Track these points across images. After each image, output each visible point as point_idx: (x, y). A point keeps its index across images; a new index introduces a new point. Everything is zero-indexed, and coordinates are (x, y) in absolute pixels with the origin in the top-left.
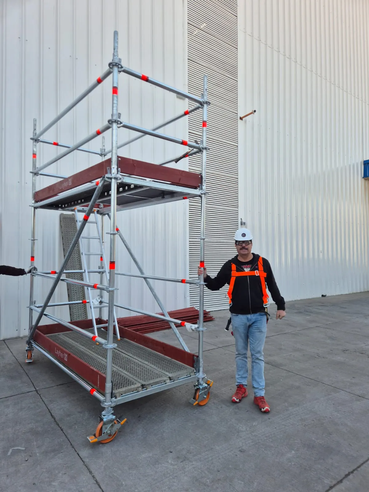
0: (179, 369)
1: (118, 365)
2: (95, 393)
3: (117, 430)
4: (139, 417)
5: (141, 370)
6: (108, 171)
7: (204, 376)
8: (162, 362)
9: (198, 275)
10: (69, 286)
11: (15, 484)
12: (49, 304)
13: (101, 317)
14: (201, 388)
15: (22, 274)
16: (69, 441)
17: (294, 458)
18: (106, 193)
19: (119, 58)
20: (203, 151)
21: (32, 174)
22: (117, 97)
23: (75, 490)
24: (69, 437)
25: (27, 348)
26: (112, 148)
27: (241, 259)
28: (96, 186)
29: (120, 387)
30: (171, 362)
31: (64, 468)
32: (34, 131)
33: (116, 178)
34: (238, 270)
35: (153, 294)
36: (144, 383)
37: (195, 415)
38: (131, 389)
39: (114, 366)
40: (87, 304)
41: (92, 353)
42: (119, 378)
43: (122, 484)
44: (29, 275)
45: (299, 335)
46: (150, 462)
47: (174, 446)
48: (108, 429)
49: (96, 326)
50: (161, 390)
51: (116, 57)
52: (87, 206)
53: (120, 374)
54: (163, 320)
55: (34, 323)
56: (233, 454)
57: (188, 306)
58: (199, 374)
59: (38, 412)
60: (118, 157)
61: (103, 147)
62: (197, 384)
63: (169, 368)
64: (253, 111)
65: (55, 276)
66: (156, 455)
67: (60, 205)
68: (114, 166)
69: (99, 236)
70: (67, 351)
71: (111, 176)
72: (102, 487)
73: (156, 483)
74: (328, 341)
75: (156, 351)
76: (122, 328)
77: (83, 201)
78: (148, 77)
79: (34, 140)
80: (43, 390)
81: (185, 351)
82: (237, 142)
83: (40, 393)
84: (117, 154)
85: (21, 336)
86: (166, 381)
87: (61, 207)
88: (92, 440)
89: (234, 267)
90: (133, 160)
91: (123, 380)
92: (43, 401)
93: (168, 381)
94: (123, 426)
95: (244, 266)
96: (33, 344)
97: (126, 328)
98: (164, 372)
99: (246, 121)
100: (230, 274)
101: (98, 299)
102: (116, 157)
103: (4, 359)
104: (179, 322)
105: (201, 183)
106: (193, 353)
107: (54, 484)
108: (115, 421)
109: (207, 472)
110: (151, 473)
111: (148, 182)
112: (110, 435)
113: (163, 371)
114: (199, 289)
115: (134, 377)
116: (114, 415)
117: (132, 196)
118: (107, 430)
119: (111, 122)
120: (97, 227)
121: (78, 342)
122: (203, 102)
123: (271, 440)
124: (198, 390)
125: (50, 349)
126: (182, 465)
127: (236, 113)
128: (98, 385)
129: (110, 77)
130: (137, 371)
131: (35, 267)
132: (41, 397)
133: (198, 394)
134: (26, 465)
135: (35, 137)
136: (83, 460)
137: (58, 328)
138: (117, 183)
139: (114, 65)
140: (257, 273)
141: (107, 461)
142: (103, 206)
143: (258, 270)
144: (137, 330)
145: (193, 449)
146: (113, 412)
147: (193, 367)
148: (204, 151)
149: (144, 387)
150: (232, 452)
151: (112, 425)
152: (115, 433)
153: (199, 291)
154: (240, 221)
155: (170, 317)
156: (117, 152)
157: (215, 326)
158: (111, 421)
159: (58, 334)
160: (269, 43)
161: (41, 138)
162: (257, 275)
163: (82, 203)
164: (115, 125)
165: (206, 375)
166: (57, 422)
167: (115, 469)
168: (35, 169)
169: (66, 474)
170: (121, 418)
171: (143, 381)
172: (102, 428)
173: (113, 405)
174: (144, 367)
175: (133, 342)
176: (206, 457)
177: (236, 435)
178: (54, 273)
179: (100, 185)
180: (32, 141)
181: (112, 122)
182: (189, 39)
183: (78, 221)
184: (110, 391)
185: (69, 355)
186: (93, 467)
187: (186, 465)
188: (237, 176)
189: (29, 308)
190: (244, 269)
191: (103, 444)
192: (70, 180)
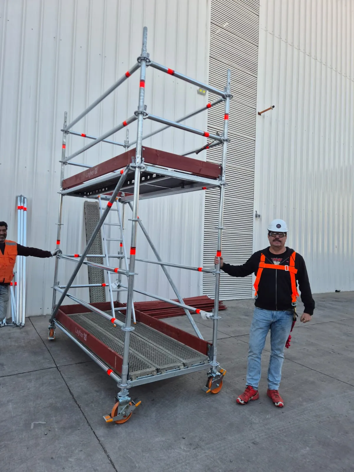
0: (193, 356)
1: (134, 348)
2: (112, 374)
3: (132, 412)
4: (153, 400)
5: (156, 354)
6: (133, 160)
7: (218, 365)
8: (177, 347)
9: (214, 265)
10: (90, 269)
11: (35, 457)
12: (72, 286)
13: (119, 300)
14: (214, 376)
15: (48, 257)
16: (86, 419)
17: (309, 454)
18: (129, 182)
19: (148, 53)
20: (223, 143)
21: (61, 163)
22: (144, 90)
23: (90, 468)
24: (86, 415)
25: (49, 326)
26: (137, 138)
27: (272, 251)
28: (120, 175)
29: (136, 369)
30: (185, 348)
31: (81, 445)
32: (64, 123)
33: (140, 167)
34: (266, 262)
35: (169, 281)
36: (159, 367)
37: (207, 402)
38: (146, 372)
39: (131, 349)
40: (106, 287)
41: (110, 334)
42: (135, 361)
43: (135, 466)
44: (54, 257)
45: (313, 329)
46: (163, 446)
47: (187, 432)
48: (123, 409)
49: (114, 309)
50: (176, 376)
51: (145, 51)
52: (110, 194)
53: (136, 357)
54: (178, 307)
55: (57, 303)
56: (246, 445)
57: (201, 294)
58: (213, 362)
59: (58, 388)
60: (143, 147)
61: (127, 139)
62: (210, 372)
63: (183, 355)
64: (271, 106)
65: (79, 259)
66: (169, 440)
67: (85, 193)
68: (138, 155)
69: (120, 223)
70: (87, 331)
71: (136, 165)
72: (116, 468)
73: (169, 468)
74: (344, 337)
75: (171, 336)
76: (139, 313)
77: (107, 189)
78: (174, 71)
79: (64, 132)
80: (63, 367)
81: (200, 338)
82: (254, 137)
83: (60, 370)
84: (141, 144)
85: (45, 314)
86: (180, 367)
87: (87, 195)
88: (107, 420)
89: (263, 258)
90: (156, 150)
91: (139, 363)
92: (63, 378)
93: (182, 367)
94: (137, 409)
95: (274, 259)
96: (55, 323)
97: (142, 313)
98: (179, 358)
99: (264, 117)
100: (258, 264)
101: (116, 283)
102: (141, 147)
103: (28, 335)
104: (194, 309)
105: (221, 174)
106: (206, 340)
107: (70, 460)
108: (130, 403)
109: (219, 462)
110: (163, 458)
111: (170, 172)
112: (125, 416)
113: (177, 357)
114: (215, 278)
115: (150, 361)
116: (130, 397)
117: (153, 185)
118: (122, 411)
119: (137, 113)
120: (118, 214)
121: (97, 323)
122: (226, 95)
123: (285, 434)
124: (211, 377)
125: (71, 328)
126: (195, 453)
127: (255, 108)
128: (115, 367)
129: (138, 71)
130: (152, 355)
131: (60, 250)
132: (61, 373)
133: (211, 382)
134: (45, 439)
135: (65, 129)
136: (98, 438)
137: (79, 308)
138: (141, 172)
139: (143, 59)
140: (286, 268)
141: (121, 441)
142: (124, 195)
143: (289, 265)
144: (152, 315)
145: (206, 437)
146: (128, 393)
147: (207, 355)
148: (225, 143)
149: (159, 371)
150: (245, 444)
151: (127, 407)
152: (130, 415)
153: (215, 280)
154: (254, 213)
155: (185, 303)
156: (142, 142)
157: (227, 316)
158: (127, 402)
159: (78, 315)
160: (290, 41)
161: (71, 130)
162: (286, 270)
163: (105, 191)
164: (141, 117)
165: (219, 364)
166: (74, 399)
167: (129, 450)
168: (64, 159)
169: (82, 451)
170: (136, 400)
171: (158, 365)
172: (117, 408)
173: (129, 387)
174: (159, 351)
175: (148, 326)
176: (218, 446)
177: (249, 427)
178: (77, 256)
179: (124, 174)
180: (62, 132)
181: (139, 114)
182: (211, 37)
183: (101, 208)
184: (127, 373)
185: (88, 335)
186: (108, 447)
187: (199, 452)
188: (253, 170)
189: (53, 289)
190: (274, 262)
191: (117, 424)
192: (96, 169)
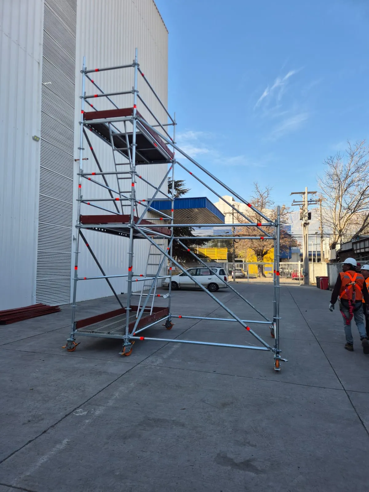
127: (72, 156)
154: (73, 237)
188: (72, 203)
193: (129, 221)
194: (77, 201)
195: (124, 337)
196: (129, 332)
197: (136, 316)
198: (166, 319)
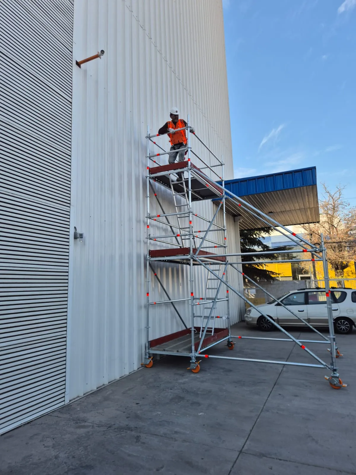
64: (98, 52)
154: (72, 231)
188: (70, 152)
193: (189, 253)
194: (147, 239)
195: (190, 355)
196: (195, 350)
197: (199, 336)
198: (226, 339)
